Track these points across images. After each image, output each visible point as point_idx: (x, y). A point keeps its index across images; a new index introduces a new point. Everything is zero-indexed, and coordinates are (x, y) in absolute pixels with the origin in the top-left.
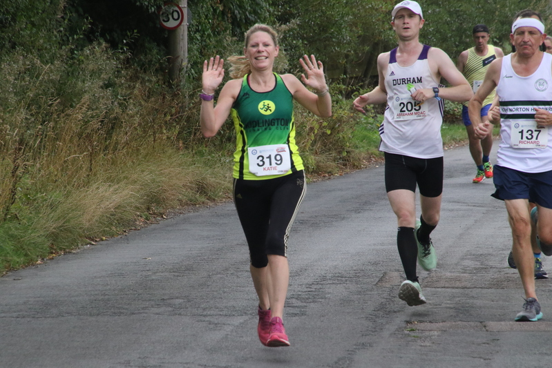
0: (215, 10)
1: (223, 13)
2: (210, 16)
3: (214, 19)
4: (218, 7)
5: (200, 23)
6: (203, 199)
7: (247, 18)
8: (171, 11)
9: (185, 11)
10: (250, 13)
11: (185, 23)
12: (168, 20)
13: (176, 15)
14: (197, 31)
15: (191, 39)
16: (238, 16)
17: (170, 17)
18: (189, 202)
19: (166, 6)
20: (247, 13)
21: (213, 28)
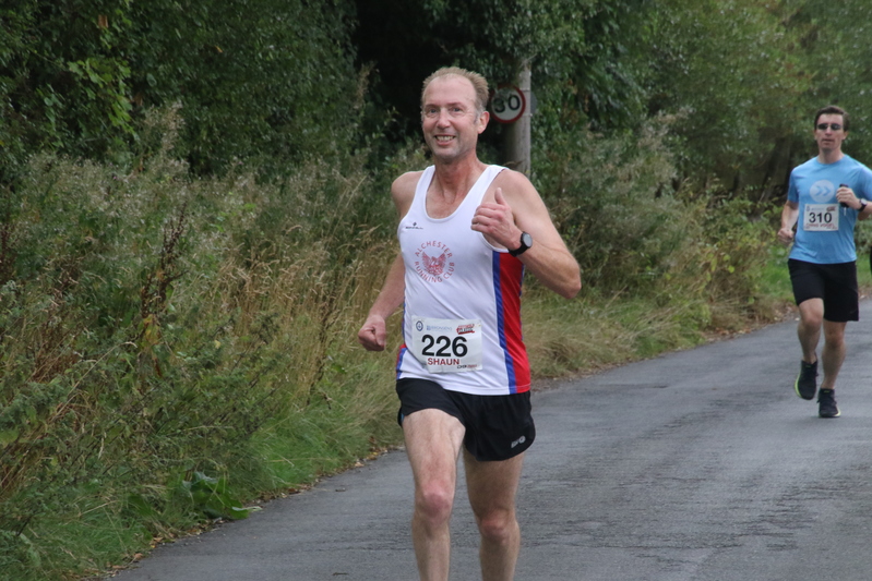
0: (565, 94)
1: (576, 98)
2: (559, 102)
3: (563, 106)
4: (569, 90)
5: (545, 113)
6: (562, 369)
7: (608, 105)
8: (508, 96)
9: (528, 96)
10: (613, 98)
11: (528, 114)
12: (503, 110)
13: (514, 102)
14: (542, 124)
15: (534, 136)
16: (598, 102)
17: (506, 104)
18: (543, 374)
19: (501, 90)
20: (610, 98)
21: (561, 120)
